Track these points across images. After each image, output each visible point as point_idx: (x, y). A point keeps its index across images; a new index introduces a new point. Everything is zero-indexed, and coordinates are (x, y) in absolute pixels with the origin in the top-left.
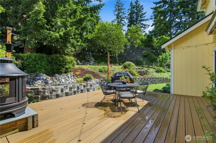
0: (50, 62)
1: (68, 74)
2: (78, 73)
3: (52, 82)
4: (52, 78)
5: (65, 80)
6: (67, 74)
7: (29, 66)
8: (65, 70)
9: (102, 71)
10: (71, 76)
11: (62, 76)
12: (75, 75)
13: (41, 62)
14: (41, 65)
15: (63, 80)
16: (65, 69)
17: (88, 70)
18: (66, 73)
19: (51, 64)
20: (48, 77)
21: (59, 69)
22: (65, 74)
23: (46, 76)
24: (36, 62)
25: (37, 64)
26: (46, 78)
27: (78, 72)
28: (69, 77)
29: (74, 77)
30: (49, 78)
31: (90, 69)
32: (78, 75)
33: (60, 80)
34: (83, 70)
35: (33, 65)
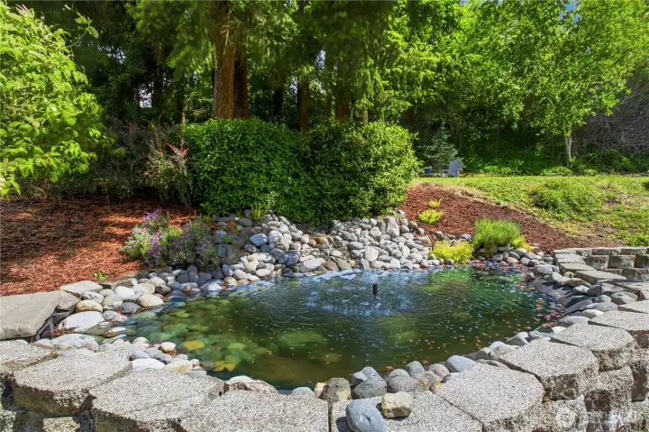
0: (305, 161)
1: (387, 221)
2: (431, 215)
3: (323, 261)
4: (318, 242)
5: (381, 254)
6: (380, 219)
7: (222, 182)
8: (373, 199)
9: (555, 206)
10: (402, 232)
11: (363, 229)
12: (421, 222)
13: (267, 160)
14: (269, 175)
15: (372, 254)
16: (371, 192)
17: (471, 199)
18: (374, 212)
19: (308, 170)
20: (299, 234)
21: (346, 196)
22: (374, 221)
23: (294, 227)
24: (248, 159)
25: (252, 169)
26: (294, 240)
27: (429, 207)
28: (392, 237)
29: (419, 233)
30: (306, 238)
31: (482, 194)
32: (435, 224)
33: (358, 253)
34: (448, 198)
35: (237, 176)
